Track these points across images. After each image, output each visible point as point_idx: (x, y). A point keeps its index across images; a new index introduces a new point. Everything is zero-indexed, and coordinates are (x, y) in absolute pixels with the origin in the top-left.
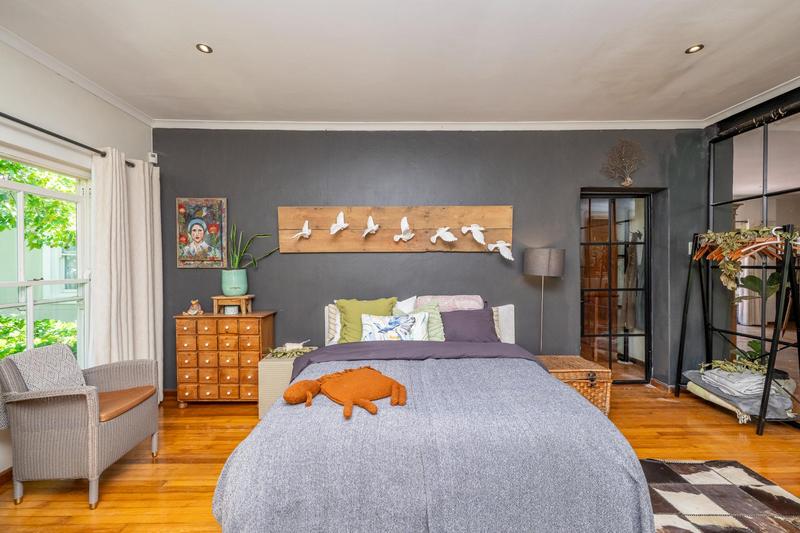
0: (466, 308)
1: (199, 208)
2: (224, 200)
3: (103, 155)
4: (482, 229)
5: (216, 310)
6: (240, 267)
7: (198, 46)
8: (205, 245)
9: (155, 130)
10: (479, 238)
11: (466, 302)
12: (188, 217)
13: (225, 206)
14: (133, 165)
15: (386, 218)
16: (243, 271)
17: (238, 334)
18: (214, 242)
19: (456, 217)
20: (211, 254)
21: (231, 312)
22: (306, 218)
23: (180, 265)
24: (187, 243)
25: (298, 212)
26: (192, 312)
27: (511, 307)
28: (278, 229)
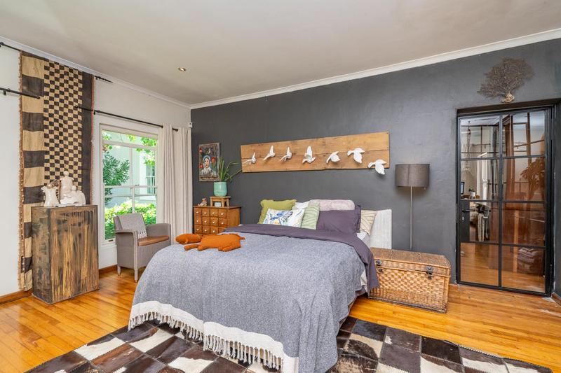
0: (338, 209)
1: (207, 149)
2: (218, 144)
3: (162, 127)
4: (363, 151)
5: (211, 204)
6: (222, 181)
7: (179, 69)
8: (210, 169)
9: (192, 110)
10: (358, 158)
11: (340, 204)
12: (203, 154)
13: (218, 148)
14: (177, 130)
15: (298, 148)
16: (224, 183)
17: (218, 217)
18: (214, 167)
19: (344, 143)
20: (212, 174)
21: (218, 205)
22: (254, 151)
23: (201, 180)
24: (203, 168)
25: (250, 148)
26: (202, 205)
27: (389, 211)
28: (241, 158)
